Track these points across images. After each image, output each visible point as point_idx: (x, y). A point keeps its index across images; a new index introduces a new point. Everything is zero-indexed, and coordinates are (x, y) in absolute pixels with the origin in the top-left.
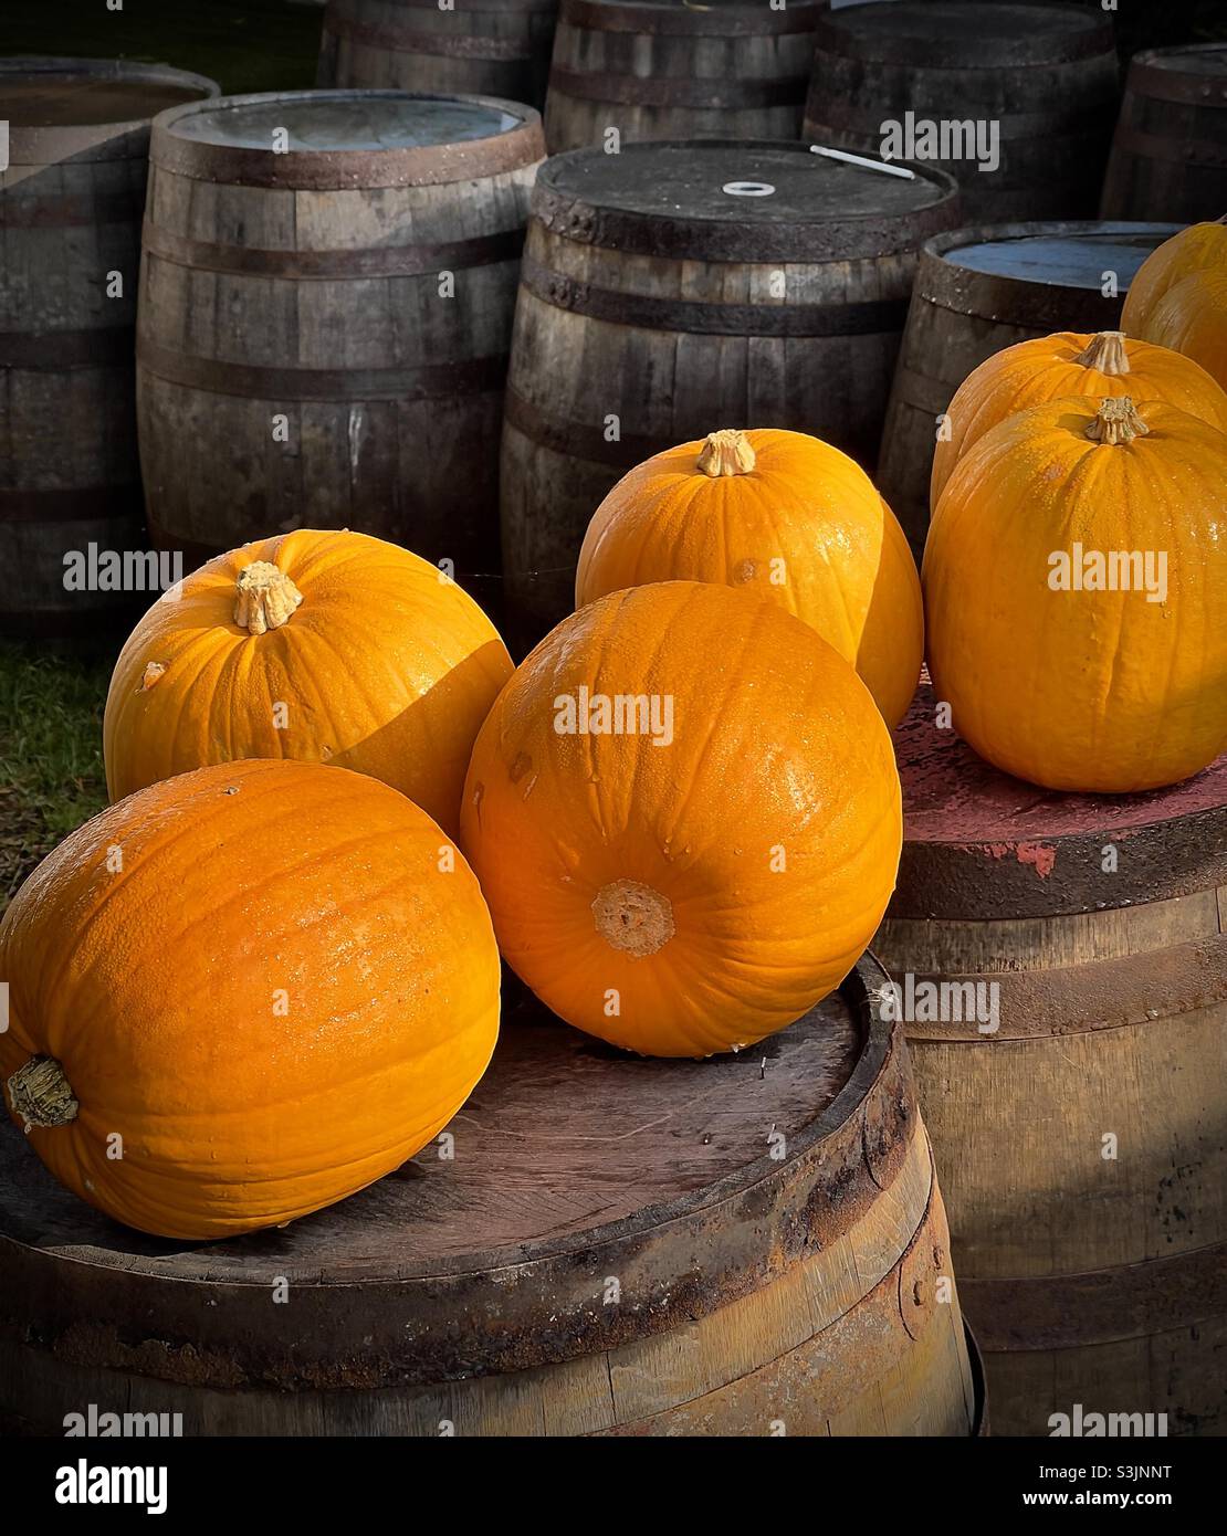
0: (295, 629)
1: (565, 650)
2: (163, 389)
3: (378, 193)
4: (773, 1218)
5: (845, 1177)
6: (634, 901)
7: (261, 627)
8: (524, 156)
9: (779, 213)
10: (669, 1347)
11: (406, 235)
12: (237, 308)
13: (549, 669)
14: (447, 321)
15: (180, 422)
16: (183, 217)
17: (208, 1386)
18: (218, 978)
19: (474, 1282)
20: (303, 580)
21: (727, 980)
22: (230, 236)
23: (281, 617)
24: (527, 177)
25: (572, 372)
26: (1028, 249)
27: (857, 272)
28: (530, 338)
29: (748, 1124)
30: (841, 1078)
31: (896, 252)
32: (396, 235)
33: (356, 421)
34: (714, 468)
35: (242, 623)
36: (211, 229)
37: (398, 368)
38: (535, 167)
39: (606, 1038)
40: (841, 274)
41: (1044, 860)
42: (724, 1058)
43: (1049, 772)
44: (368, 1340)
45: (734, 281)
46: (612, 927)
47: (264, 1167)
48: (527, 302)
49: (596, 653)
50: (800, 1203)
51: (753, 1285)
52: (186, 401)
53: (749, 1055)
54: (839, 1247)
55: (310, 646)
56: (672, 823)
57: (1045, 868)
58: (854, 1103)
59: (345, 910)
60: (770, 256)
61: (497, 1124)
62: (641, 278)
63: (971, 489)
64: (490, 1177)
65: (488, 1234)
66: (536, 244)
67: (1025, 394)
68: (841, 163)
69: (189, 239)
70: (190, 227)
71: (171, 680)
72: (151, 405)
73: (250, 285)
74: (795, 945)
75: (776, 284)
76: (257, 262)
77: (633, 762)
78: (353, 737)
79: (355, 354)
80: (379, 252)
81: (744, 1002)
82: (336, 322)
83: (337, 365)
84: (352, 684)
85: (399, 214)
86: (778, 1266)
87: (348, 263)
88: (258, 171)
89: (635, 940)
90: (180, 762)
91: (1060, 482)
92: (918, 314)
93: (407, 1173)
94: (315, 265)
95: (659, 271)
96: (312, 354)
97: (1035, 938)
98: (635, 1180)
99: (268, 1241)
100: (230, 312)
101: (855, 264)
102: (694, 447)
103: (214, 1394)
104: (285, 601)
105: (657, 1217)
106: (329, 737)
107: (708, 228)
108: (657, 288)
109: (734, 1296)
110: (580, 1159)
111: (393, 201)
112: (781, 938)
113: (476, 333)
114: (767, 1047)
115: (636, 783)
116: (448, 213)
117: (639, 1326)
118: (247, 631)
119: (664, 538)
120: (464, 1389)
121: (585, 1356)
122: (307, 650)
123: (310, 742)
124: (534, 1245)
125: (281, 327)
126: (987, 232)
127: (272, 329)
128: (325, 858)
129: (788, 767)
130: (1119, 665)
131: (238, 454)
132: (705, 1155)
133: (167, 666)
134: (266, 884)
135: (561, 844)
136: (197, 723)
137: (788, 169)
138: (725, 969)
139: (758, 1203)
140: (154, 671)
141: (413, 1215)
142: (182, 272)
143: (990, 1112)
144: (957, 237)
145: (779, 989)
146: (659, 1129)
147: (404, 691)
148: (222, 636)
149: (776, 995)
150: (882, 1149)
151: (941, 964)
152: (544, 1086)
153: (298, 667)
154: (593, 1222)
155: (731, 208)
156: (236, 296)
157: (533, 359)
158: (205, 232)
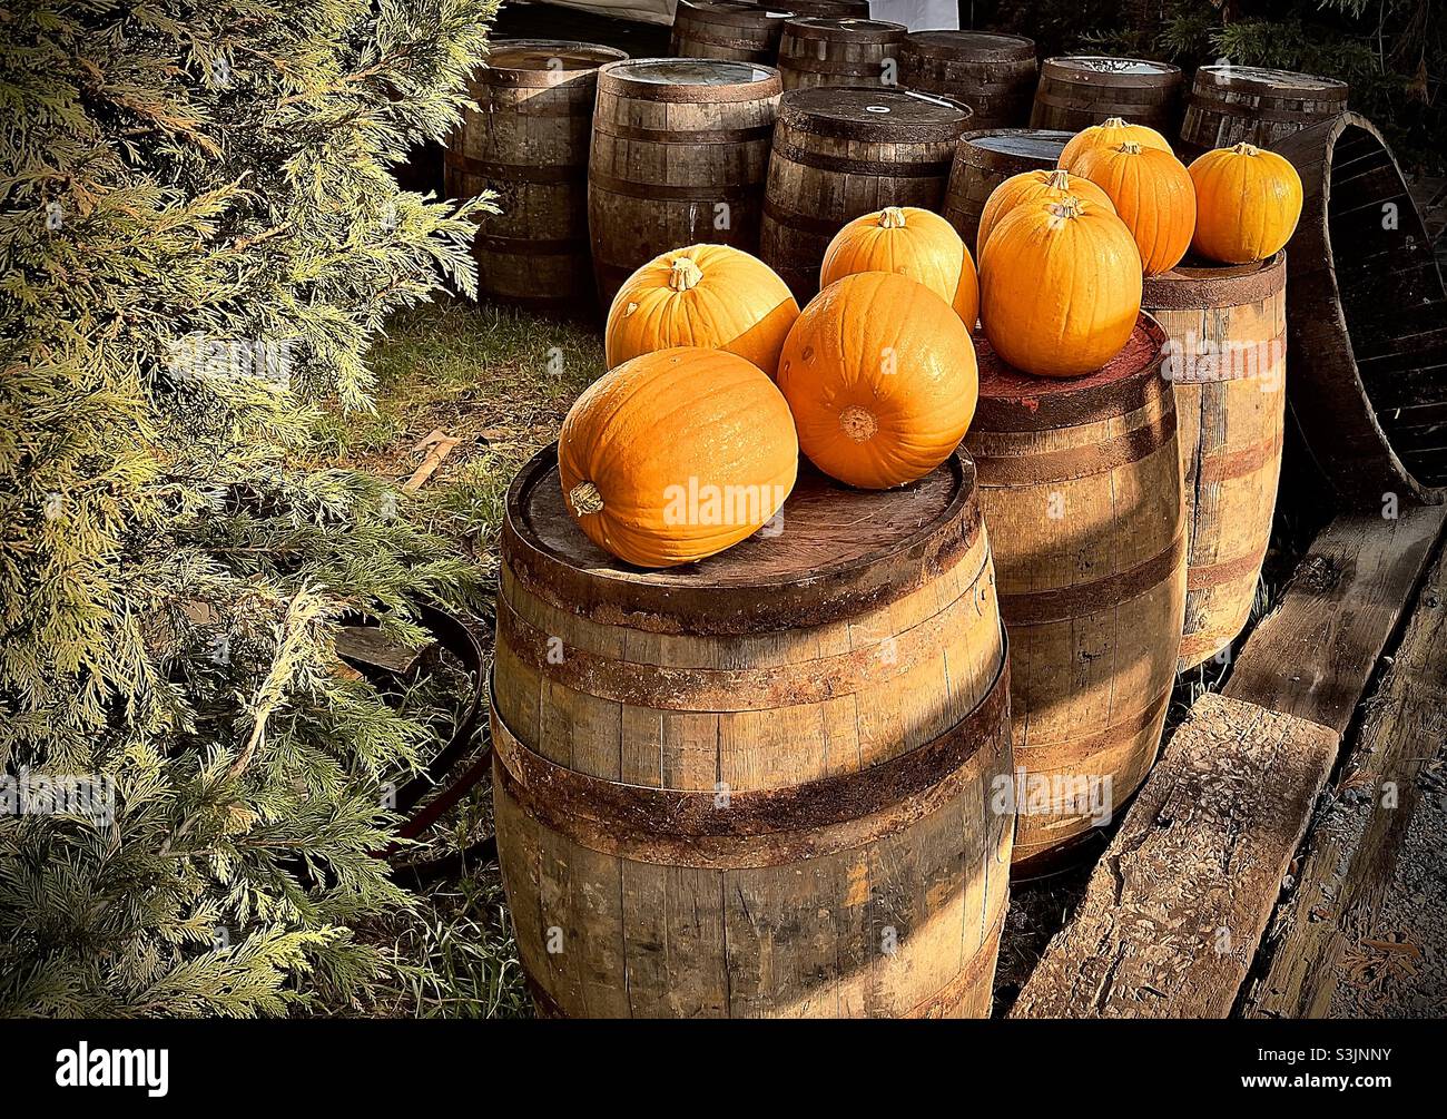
0: (700, 289)
1: (828, 300)
2: (602, 194)
3: (706, 105)
4: (923, 559)
5: (956, 541)
6: (858, 416)
7: (682, 287)
8: (774, 92)
9: (892, 120)
10: (876, 616)
11: (718, 126)
12: (638, 157)
13: (821, 309)
14: (736, 166)
15: (609, 209)
16: (613, 114)
17: (664, 633)
18: (672, 446)
19: (788, 587)
20: (702, 268)
21: (900, 452)
22: (635, 123)
23: (691, 284)
24: (775, 100)
25: (796, 190)
26: (1005, 141)
27: (928, 148)
28: (777, 174)
29: (908, 519)
30: (950, 499)
31: (946, 140)
32: (714, 125)
33: (693, 211)
34: (886, 224)
35: (674, 286)
36: (626, 119)
37: (713, 187)
38: (779, 96)
39: (842, 479)
40: (921, 149)
41: (1034, 404)
42: (897, 489)
43: (1035, 366)
44: (740, 612)
45: (872, 150)
46: (848, 427)
47: (691, 533)
48: (774, 157)
49: (843, 302)
50: (935, 553)
51: (914, 589)
52: (613, 199)
53: (908, 488)
54: (951, 573)
55: (706, 297)
56: (878, 381)
57: (1033, 409)
58: (957, 509)
59: (731, 416)
60: (889, 138)
61: (792, 519)
62: (830, 149)
63: (1003, 237)
64: (790, 541)
65: (792, 566)
66: (780, 129)
67: (1023, 197)
68: (920, 100)
69: (615, 124)
70: (616, 118)
71: (640, 311)
72: (594, 201)
73: (643, 146)
74: (931, 436)
75: (891, 152)
76: (648, 136)
77: (861, 351)
78: (727, 340)
79: (693, 180)
80: (706, 133)
81: (908, 463)
82: (684, 164)
83: (685, 185)
84: (727, 316)
85: (715, 116)
86: (925, 581)
87: (691, 136)
88: (649, 93)
89: (859, 434)
90: (645, 350)
91: (1045, 234)
92: (957, 166)
93: (753, 540)
94: (674, 137)
95: (838, 144)
96: (673, 180)
97: (1028, 440)
98: (858, 543)
99: (688, 568)
100: (634, 158)
101: (928, 145)
102: (878, 214)
103: (667, 637)
104: (694, 276)
105: (871, 557)
106: (716, 340)
107: (861, 126)
108: (836, 153)
109: (906, 594)
110: (832, 534)
111: (712, 109)
112: (925, 433)
113: (750, 172)
114: (916, 485)
115: (862, 361)
116: (737, 115)
117: (863, 606)
118: (677, 289)
119: (864, 255)
120: (783, 634)
121: (839, 620)
122: (705, 298)
123: (707, 342)
124: (817, 570)
125: (658, 166)
126: (987, 132)
127: (654, 167)
128: (721, 391)
129: (932, 355)
130: (1068, 316)
131: (637, 225)
132: (890, 531)
133: (638, 304)
134: (694, 403)
135: (826, 388)
136: (653, 331)
137: (895, 101)
138: (900, 447)
139: (917, 553)
140: (632, 307)
141: (756, 558)
142: (612, 139)
143: (1006, 519)
144: (974, 134)
145: (924, 457)
146: (867, 521)
147: (751, 318)
148: (665, 292)
149: (923, 460)
150: (970, 529)
151: (986, 452)
152: (812, 502)
153: (701, 307)
154: (841, 561)
155: (871, 117)
156: (637, 151)
157: (778, 185)
158: (624, 121)
